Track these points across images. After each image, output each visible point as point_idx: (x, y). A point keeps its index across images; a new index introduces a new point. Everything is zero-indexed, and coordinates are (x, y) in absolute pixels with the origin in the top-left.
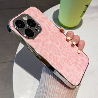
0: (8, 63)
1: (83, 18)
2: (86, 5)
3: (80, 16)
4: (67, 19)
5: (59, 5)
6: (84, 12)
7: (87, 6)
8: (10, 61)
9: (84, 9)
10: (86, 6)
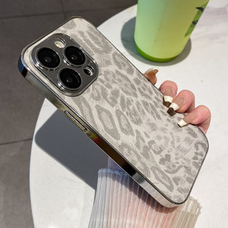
0: (22, 144)
1: (192, 36)
2: (198, 8)
3: (185, 33)
4: (155, 41)
5: (135, 8)
6: (195, 23)
7: (201, 9)
8: (25, 138)
9: (194, 16)
10: (198, 10)
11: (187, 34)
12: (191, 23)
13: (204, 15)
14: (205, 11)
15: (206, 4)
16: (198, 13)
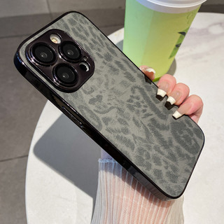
1: (177, 57)
2: (180, 33)
6: (178, 46)
7: (183, 34)
11: (171, 57)
12: (174, 46)
15: (188, 29)
16: (181, 37)
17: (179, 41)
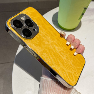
1: (82, 20)
4: (66, 21)
6: (83, 14)
7: (86, 8)
10: (84, 9)
11: (79, 19)
12: (81, 14)
13: (87, 11)
14: (87, 9)
15: (88, 6)
16: (84, 10)
17: (83, 12)
